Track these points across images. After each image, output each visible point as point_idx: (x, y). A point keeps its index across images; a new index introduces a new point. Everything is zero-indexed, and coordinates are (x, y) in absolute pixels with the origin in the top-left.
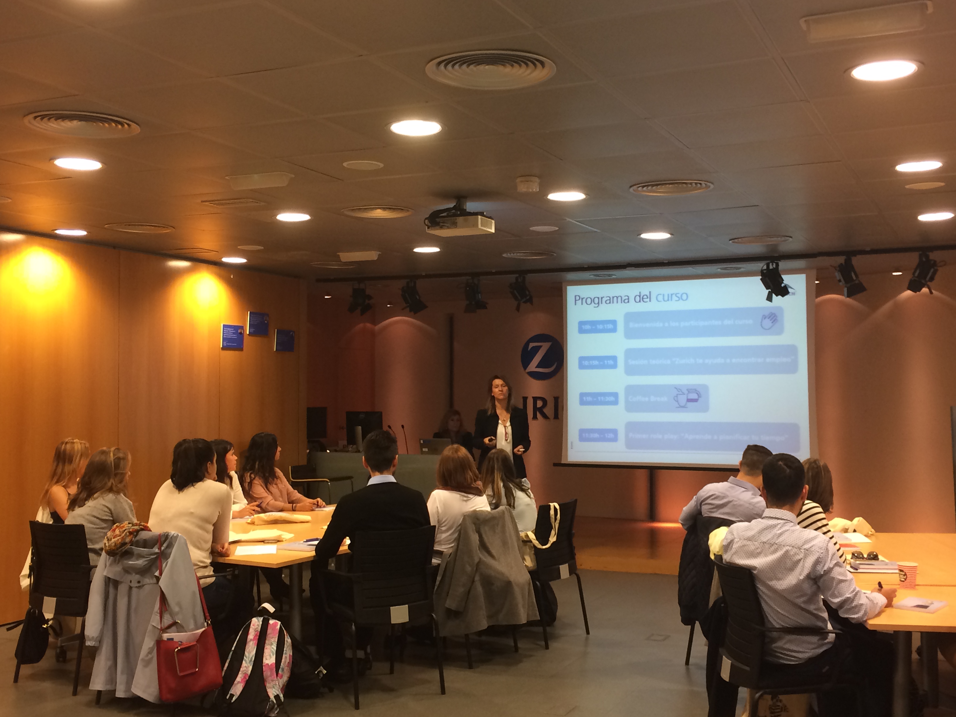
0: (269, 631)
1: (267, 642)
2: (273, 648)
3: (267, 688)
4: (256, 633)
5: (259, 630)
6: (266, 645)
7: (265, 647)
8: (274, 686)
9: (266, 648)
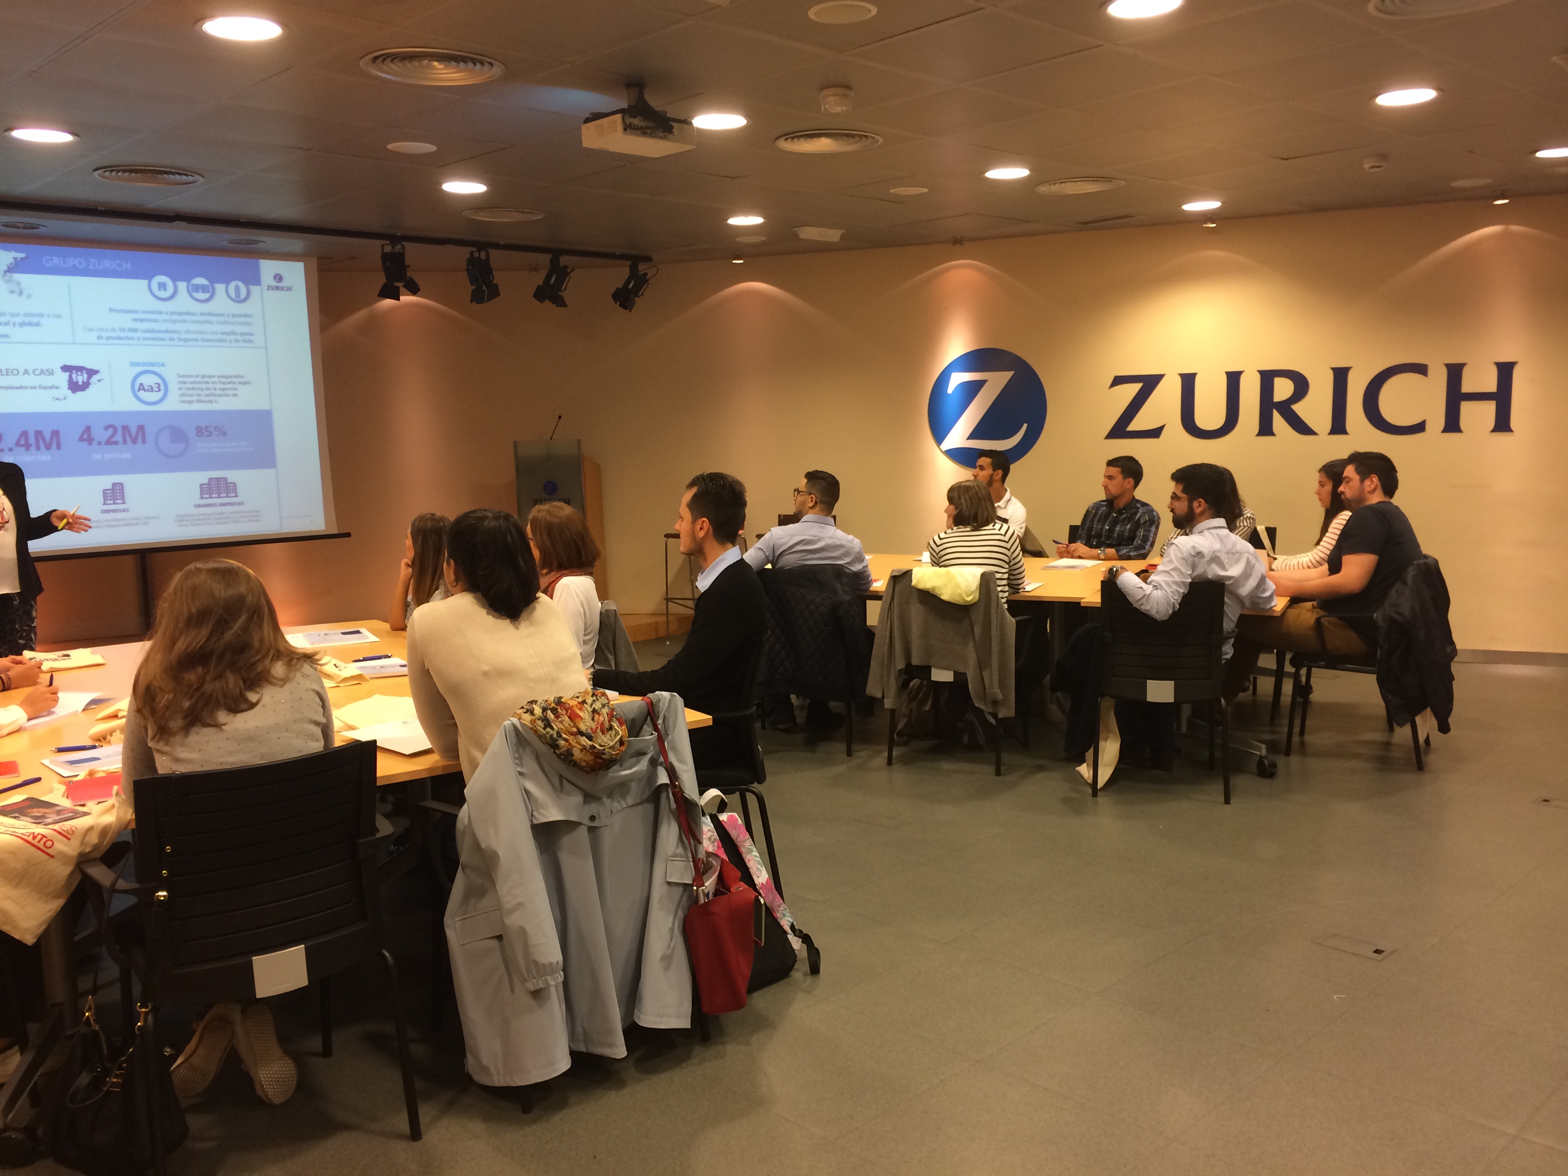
0: (733, 833)
1: (743, 850)
2: (756, 856)
3: (779, 920)
4: (716, 844)
5: (718, 838)
6: (744, 855)
7: (746, 861)
8: (784, 912)
9: (749, 861)
